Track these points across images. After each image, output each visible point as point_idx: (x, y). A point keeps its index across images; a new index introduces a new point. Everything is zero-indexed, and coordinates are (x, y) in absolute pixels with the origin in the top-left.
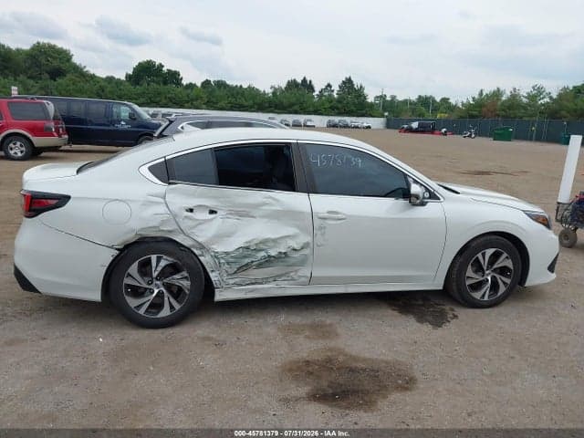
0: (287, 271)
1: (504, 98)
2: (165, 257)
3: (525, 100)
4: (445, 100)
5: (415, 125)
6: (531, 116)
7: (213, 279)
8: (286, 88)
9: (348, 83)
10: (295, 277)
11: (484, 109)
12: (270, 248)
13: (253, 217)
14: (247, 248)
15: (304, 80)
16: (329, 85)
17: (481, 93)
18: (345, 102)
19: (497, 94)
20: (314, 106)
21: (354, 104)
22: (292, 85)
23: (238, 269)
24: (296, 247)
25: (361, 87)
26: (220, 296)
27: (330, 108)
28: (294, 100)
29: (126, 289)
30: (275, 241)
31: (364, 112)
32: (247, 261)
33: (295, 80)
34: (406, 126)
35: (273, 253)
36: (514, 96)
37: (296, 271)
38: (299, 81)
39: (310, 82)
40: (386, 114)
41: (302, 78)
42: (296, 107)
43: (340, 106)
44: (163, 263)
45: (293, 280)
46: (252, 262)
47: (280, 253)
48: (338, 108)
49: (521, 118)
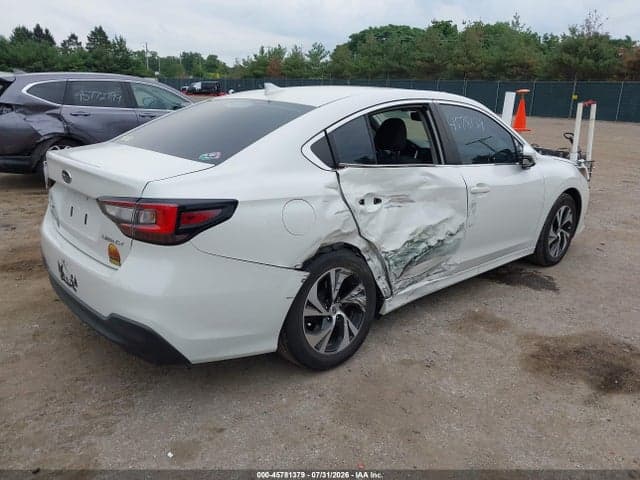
0: (439, 262)
1: (286, 56)
2: (343, 269)
3: (308, 59)
4: (213, 58)
5: (198, 86)
6: (316, 75)
7: (381, 288)
8: (13, 38)
9: (98, 35)
10: (446, 267)
11: (269, 67)
12: (430, 237)
13: (412, 201)
14: (412, 241)
15: (38, 29)
16: (73, 37)
17: (262, 51)
18: (104, 58)
19: (279, 52)
20: (62, 63)
21: (116, 61)
22: (21, 34)
23: (404, 269)
24: (453, 231)
25: (121, 40)
26: (389, 306)
27: (85, 65)
28: (32, 54)
29: (306, 323)
30: (434, 227)
31: (130, 70)
32: (410, 257)
33: (24, 29)
34: (187, 87)
35: (433, 242)
36: (296, 55)
37: (447, 260)
38: (31, 28)
39: (47, 31)
40: (157, 73)
41: (34, 26)
42: (39, 64)
43: (97, 62)
44: (342, 278)
45: (444, 270)
46: (415, 258)
47: (439, 241)
48: (95, 66)
49: (308, 77)
